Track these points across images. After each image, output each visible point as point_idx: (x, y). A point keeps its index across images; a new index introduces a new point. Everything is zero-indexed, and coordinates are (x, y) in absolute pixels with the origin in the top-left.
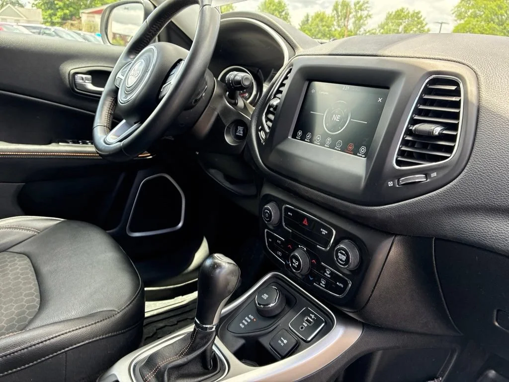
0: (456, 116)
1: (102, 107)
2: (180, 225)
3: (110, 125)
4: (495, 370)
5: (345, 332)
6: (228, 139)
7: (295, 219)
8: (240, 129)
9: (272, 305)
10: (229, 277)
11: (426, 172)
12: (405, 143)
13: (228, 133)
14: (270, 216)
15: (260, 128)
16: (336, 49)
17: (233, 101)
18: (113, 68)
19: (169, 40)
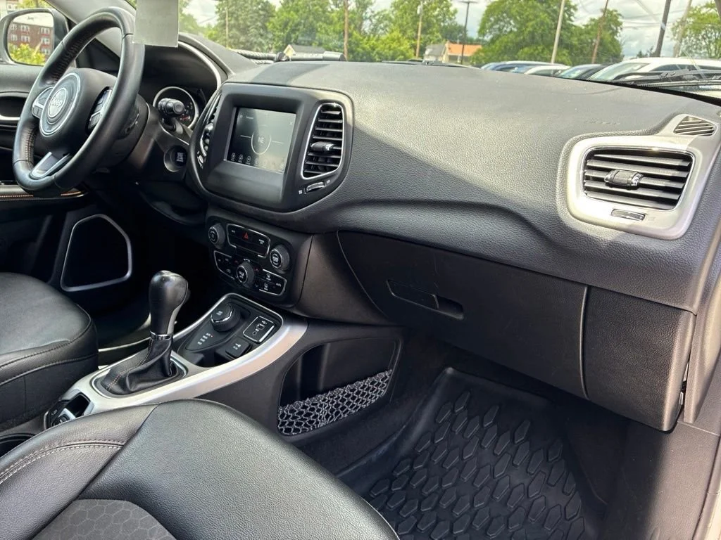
0: (340, 135)
1: (20, 140)
2: (128, 274)
3: (32, 159)
4: (453, 368)
5: (290, 329)
6: (168, 166)
7: (238, 236)
8: (180, 155)
9: (226, 319)
10: (178, 288)
11: (323, 180)
12: (309, 158)
13: (168, 160)
14: (216, 236)
15: (198, 153)
16: (257, 77)
17: (170, 127)
18: (28, 93)
19: (92, 65)
